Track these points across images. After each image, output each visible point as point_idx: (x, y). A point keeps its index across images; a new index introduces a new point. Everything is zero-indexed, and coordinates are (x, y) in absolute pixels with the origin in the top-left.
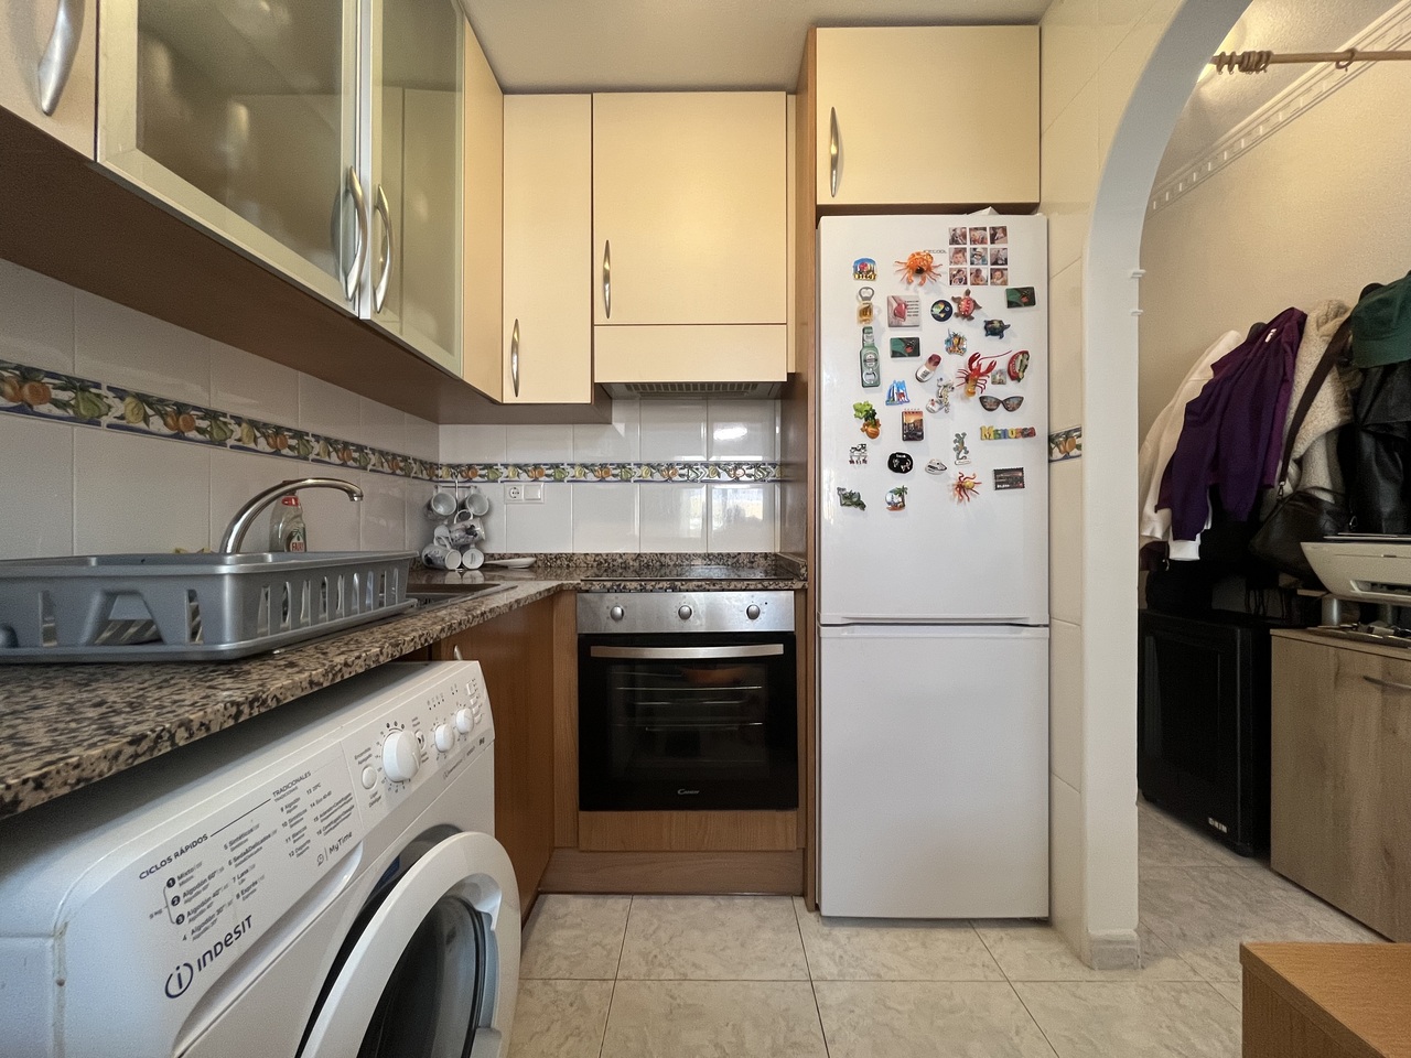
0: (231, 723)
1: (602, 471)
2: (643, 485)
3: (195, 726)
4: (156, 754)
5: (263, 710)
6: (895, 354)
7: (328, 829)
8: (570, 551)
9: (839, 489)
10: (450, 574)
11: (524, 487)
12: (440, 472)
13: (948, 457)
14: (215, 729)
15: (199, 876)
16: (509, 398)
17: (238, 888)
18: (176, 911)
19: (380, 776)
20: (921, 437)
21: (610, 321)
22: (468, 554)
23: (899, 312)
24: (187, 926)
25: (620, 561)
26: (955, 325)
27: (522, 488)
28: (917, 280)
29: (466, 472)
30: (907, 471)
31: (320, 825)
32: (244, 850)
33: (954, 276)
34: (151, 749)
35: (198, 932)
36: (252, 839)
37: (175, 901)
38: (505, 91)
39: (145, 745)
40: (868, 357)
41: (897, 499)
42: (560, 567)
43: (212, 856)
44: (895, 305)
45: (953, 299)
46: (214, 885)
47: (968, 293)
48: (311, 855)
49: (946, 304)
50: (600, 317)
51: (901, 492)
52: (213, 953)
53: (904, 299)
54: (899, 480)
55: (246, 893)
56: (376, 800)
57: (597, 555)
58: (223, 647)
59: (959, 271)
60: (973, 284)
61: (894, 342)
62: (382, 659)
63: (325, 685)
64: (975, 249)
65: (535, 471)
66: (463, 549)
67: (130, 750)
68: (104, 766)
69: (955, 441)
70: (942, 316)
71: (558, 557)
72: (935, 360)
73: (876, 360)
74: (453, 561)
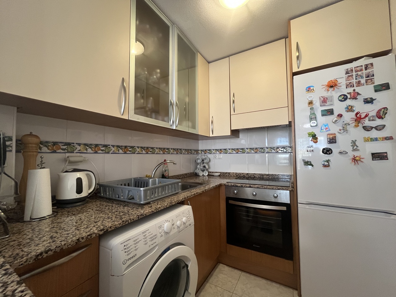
0: (137, 219)
1: (237, 151)
2: (248, 154)
3: (132, 219)
4: (126, 224)
5: (143, 217)
6: (323, 115)
7: (151, 241)
8: (229, 172)
9: (303, 160)
10: (200, 177)
11: (218, 155)
12: (199, 152)
13: (349, 149)
14: (135, 220)
15: (129, 245)
16: (211, 135)
17: (135, 249)
18: (125, 251)
19: (163, 231)
20: (335, 142)
21: (235, 113)
22: (204, 172)
23: (324, 101)
24: (126, 254)
25: (242, 175)
26: (349, 102)
27: (217, 155)
28: (331, 89)
29: (205, 151)
30: (330, 154)
31: (150, 240)
32: (136, 242)
33: (348, 85)
34: (125, 223)
35: (128, 255)
36: (138, 240)
37: (125, 249)
38: (209, 63)
39: (124, 222)
40: (312, 117)
41: (326, 163)
42: (227, 176)
43: (131, 243)
44: (322, 99)
45: (348, 93)
46: (131, 247)
47: (354, 90)
48: (148, 245)
49: (344, 95)
50: (232, 112)
51: (328, 161)
52: (130, 259)
53: (326, 97)
54: (327, 157)
55: (136, 250)
56: (162, 236)
57: (236, 173)
58: (142, 202)
59: (350, 83)
60: (356, 86)
61: (322, 111)
62: (167, 206)
63: (155, 212)
64: (357, 74)
65: (220, 151)
66: (203, 171)
67: (122, 223)
68: (118, 225)
69: (352, 143)
70: (343, 100)
71: (226, 173)
72: (340, 116)
73: (316, 118)
74: (201, 174)
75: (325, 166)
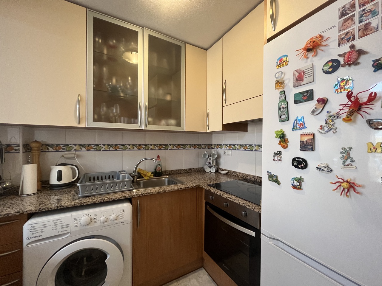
0: (56, 209)
1: (245, 147)
2: (256, 152)
3: (49, 208)
4: (42, 211)
5: (63, 208)
6: (296, 102)
7: (62, 228)
8: (236, 171)
9: (268, 172)
10: (207, 173)
11: (229, 152)
12: (213, 146)
13: (336, 163)
14: (53, 209)
15: (35, 227)
17: (41, 231)
18: (31, 230)
19: (79, 223)
20: (313, 149)
21: (226, 105)
22: (212, 168)
23: (300, 78)
24: (31, 233)
25: (249, 177)
26: (343, 73)
27: (226, 151)
28: (310, 55)
29: (217, 146)
30: (302, 168)
31: (60, 227)
32: (44, 226)
33: (342, 39)
34: (42, 210)
35: (33, 234)
36: (46, 225)
37: (31, 229)
38: (207, 50)
39: (40, 210)
40: (282, 107)
41: (296, 183)
42: (234, 175)
43: (39, 226)
44: (297, 74)
45: (339, 55)
46: (37, 229)
47: (352, 47)
48: (57, 231)
49: (333, 61)
50: (224, 104)
51: (300, 180)
52: (35, 237)
53: (302, 69)
54: (298, 173)
55: (42, 232)
56: (76, 226)
57: (243, 174)
59: (347, 33)
61: (296, 95)
62: (96, 202)
63: (78, 205)
64: (364, 10)
65: (229, 146)
66: (210, 167)
67: (39, 210)
68: (34, 211)
69: (341, 153)
70: (330, 70)
71: (234, 172)
72: (323, 102)
74: (208, 170)
75: (294, 187)
